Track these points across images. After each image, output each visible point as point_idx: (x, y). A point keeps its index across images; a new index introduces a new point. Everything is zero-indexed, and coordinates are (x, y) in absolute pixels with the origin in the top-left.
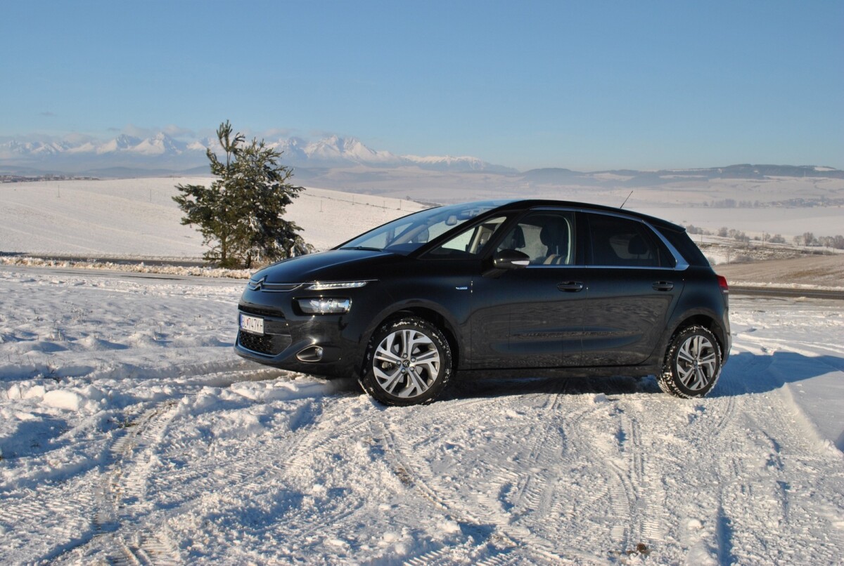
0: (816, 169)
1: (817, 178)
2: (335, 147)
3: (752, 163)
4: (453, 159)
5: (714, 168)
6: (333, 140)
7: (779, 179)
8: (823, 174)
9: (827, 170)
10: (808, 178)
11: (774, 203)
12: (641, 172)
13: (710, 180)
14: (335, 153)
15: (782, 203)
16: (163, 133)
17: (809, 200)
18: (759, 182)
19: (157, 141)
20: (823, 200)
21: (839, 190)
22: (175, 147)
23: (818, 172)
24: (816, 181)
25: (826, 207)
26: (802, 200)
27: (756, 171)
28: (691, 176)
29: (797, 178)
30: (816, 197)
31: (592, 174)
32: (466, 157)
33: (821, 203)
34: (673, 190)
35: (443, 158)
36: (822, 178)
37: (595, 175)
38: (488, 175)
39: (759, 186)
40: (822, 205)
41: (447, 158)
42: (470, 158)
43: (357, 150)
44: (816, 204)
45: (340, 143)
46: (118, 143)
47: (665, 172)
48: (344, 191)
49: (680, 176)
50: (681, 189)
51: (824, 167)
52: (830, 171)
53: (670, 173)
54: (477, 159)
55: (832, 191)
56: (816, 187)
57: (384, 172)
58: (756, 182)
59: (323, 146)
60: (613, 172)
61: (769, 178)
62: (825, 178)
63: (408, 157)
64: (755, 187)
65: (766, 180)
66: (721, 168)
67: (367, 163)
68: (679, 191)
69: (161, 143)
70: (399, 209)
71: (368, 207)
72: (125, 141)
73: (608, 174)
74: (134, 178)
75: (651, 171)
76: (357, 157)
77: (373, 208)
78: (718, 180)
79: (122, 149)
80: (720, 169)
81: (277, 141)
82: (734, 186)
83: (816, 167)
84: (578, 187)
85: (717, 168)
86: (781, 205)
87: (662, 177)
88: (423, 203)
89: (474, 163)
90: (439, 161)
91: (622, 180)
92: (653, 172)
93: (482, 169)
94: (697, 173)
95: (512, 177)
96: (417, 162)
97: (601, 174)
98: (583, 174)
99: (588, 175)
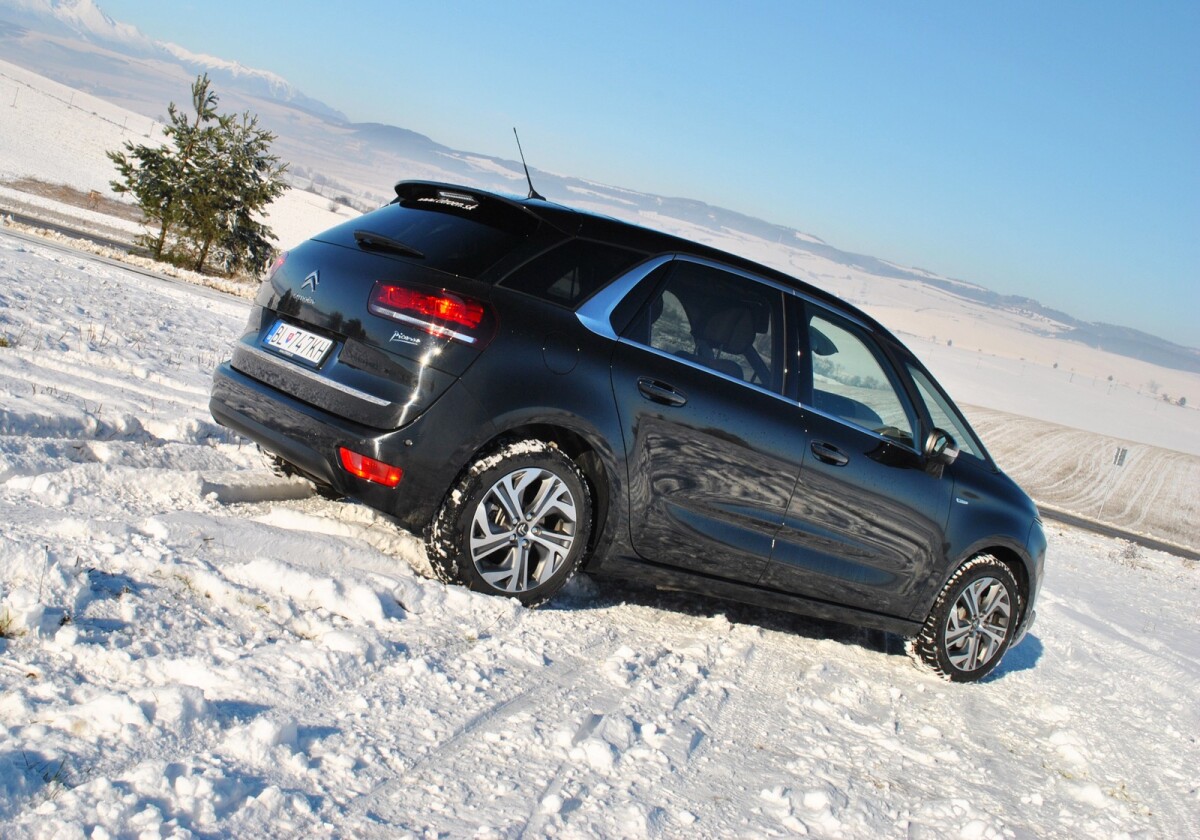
0: (799, 235)
1: (796, 250)
3: (709, 204)
4: (243, 69)
5: (650, 195)
7: (741, 237)
8: (807, 245)
9: (813, 240)
10: (783, 246)
13: (641, 213)
14: (42, 4)
18: (712, 234)
21: (824, 275)
23: (800, 240)
24: (793, 253)
27: (712, 216)
28: (614, 199)
29: (768, 242)
31: (464, 154)
32: (266, 73)
35: (227, 64)
36: (803, 252)
37: (469, 157)
38: (299, 113)
41: (233, 66)
42: (272, 76)
43: (83, 11)
47: (578, 184)
48: (47, 76)
49: (598, 194)
51: (809, 235)
52: (816, 244)
53: (586, 186)
54: (284, 81)
55: (811, 274)
56: (791, 262)
57: (123, 62)
58: (708, 232)
60: (497, 160)
61: (728, 232)
62: (807, 253)
63: (168, 46)
65: (722, 234)
66: (661, 198)
67: (95, 38)
70: (147, 136)
71: (94, 118)
73: (490, 161)
75: (556, 174)
76: (80, 22)
77: (103, 122)
78: (654, 215)
80: (659, 199)
83: (800, 232)
85: (657, 196)
87: (569, 188)
89: (278, 85)
90: (220, 68)
91: (510, 178)
92: (558, 177)
93: (288, 99)
94: (624, 196)
95: (337, 126)
96: (181, 59)
97: (476, 159)
98: (451, 151)
99: (457, 155)
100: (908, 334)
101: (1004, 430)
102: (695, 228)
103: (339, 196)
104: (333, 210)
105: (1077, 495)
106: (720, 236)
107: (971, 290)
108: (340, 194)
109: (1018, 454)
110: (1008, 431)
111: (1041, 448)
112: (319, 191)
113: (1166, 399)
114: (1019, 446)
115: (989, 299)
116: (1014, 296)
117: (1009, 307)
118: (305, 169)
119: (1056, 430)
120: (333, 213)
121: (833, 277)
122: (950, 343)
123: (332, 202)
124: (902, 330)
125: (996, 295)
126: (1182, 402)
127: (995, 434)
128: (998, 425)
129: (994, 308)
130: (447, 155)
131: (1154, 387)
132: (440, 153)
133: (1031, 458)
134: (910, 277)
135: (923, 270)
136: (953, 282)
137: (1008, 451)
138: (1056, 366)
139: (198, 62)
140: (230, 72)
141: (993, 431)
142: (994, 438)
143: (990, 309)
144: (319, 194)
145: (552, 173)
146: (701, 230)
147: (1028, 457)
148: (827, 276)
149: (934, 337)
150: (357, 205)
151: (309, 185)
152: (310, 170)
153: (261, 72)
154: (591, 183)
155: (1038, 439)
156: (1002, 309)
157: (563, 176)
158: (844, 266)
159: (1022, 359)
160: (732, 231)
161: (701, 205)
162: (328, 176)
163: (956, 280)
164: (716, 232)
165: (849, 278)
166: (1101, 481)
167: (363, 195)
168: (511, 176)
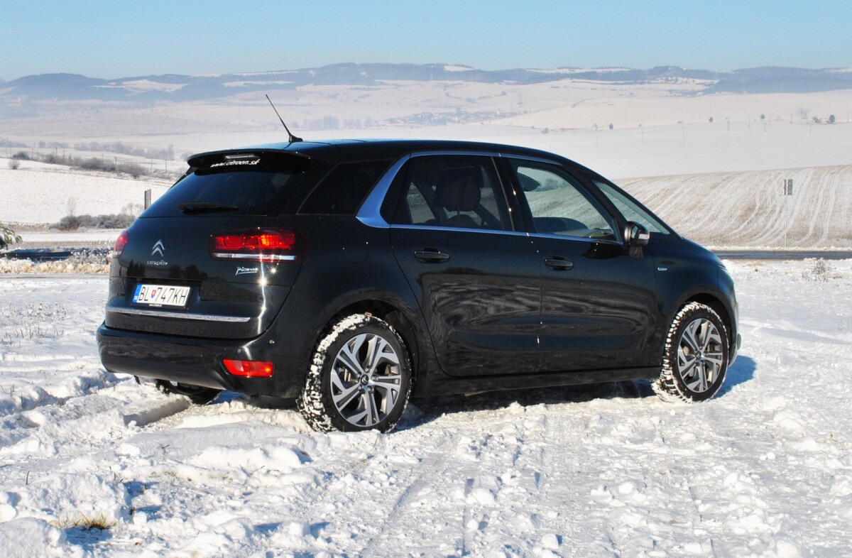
0: (447, 68)
1: (449, 82)
3: (358, 62)
5: (301, 70)
7: (396, 85)
8: (457, 75)
9: (461, 69)
10: (436, 82)
11: (392, 121)
12: (195, 77)
13: (298, 88)
15: (404, 120)
17: (441, 114)
18: (371, 89)
20: (459, 114)
21: (480, 98)
23: (450, 72)
24: (447, 86)
25: (464, 124)
26: (431, 115)
27: (363, 74)
28: (270, 83)
29: (421, 82)
30: (447, 110)
31: (119, 81)
33: (456, 119)
34: (246, 105)
36: (455, 82)
37: (125, 83)
39: (369, 95)
40: (459, 122)
44: (450, 121)
47: (232, 78)
49: (254, 83)
50: (257, 102)
51: (457, 65)
52: (468, 71)
53: (240, 78)
55: (469, 100)
56: (447, 94)
58: (364, 89)
60: (152, 78)
61: (382, 84)
62: (460, 81)
64: (364, 97)
65: (378, 87)
66: (313, 69)
68: (255, 105)
73: (146, 80)
75: (210, 75)
78: (310, 87)
80: (311, 72)
82: (334, 97)
83: (447, 65)
84: (100, 102)
85: (308, 69)
86: (402, 122)
87: (226, 84)
91: (168, 90)
92: (213, 78)
94: (279, 77)
97: (135, 82)
98: (108, 82)
99: (114, 84)
100: (573, 129)
101: (682, 192)
102: (351, 89)
103: (16, 153)
104: (15, 168)
105: (764, 231)
106: (376, 89)
107: (616, 73)
108: (16, 151)
109: (700, 209)
110: (686, 191)
111: (720, 198)
113: (817, 121)
114: (699, 202)
115: (635, 77)
116: (656, 68)
117: (654, 79)
119: (728, 178)
120: (15, 171)
121: (489, 97)
122: (611, 127)
123: (11, 161)
124: (565, 127)
125: (641, 71)
126: (832, 119)
127: (675, 197)
128: (676, 189)
129: (641, 83)
130: (104, 87)
131: (803, 113)
132: (97, 86)
133: (713, 209)
134: (558, 77)
135: (568, 68)
136: (598, 71)
137: (691, 209)
138: (711, 120)
141: (674, 195)
142: (676, 202)
143: (638, 86)
145: (206, 75)
146: (359, 89)
147: (710, 209)
148: (484, 97)
149: (596, 126)
150: (35, 156)
154: (245, 75)
155: (715, 191)
156: (649, 83)
157: (217, 75)
158: (496, 84)
159: (679, 122)
160: (385, 81)
161: (351, 66)
163: (600, 68)
164: (371, 87)
165: (504, 94)
166: (780, 212)
167: (37, 146)
168: (169, 89)
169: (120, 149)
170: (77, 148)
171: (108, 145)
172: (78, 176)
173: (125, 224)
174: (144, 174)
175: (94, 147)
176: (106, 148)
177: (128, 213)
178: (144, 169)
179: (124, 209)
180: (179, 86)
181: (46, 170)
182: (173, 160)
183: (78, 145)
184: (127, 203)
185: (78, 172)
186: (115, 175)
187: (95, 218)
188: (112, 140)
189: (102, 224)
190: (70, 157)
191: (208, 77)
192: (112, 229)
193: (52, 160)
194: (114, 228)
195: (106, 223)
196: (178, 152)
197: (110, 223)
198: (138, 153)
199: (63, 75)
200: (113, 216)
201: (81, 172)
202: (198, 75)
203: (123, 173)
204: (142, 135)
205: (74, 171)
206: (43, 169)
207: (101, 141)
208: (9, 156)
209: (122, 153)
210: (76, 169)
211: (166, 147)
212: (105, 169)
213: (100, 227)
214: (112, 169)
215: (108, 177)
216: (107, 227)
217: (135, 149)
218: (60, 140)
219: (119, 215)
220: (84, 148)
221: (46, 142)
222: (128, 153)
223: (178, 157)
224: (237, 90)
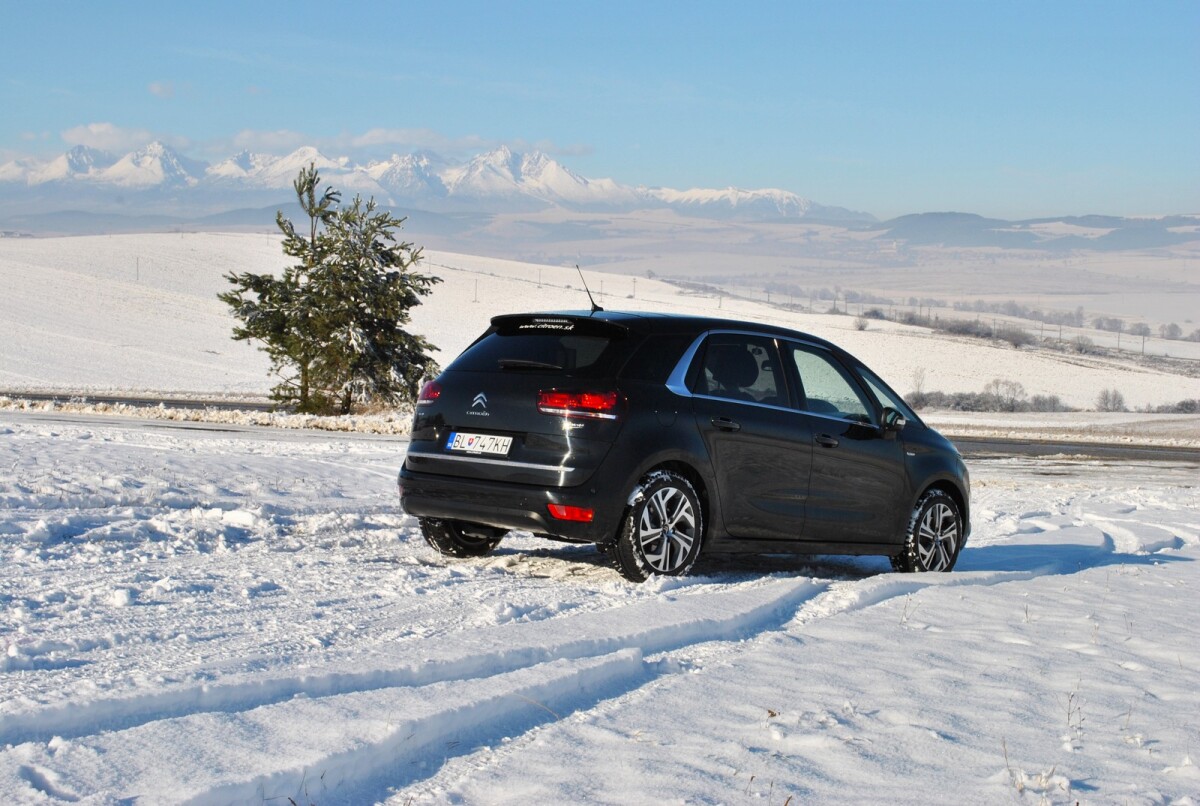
2: (506, 171)
4: (742, 194)
6: (501, 156)
12: (1128, 220)
14: (504, 182)
16: (160, 143)
19: (149, 159)
22: (184, 173)
31: (1026, 223)
32: (768, 191)
35: (722, 193)
37: (1033, 226)
38: (815, 227)
41: (731, 194)
42: (776, 193)
43: (551, 176)
45: (514, 163)
46: (70, 162)
47: (1180, 221)
48: (522, 260)
53: (1191, 221)
54: (791, 195)
57: (603, 222)
59: (481, 169)
60: (1069, 220)
63: (651, 191)
67: (568, 204)
69: (157, 163)
70: (630, 297)
71: (568, 291)
72: (84, 158)
73: (1061, 223)
74: (103, 233)
75: (1149, 217)
76: (550, 191)
79: (78, 176)
81: (391, 161)
84: (997, 250)
87: (1170, 230)
88: (679, 285)
89: (785, 202)
90: (715, 199)
91: (1089, 236)
92: (1153, 220)
93: (801, 214)
95: (863, 230)
96: (669, 201)
97: (1046, 225)
98: (1008, 224)
99: (1019, 226)
103: (868, 310)
104: (861, 328)
108: (868, 307)
112: (843, 310)
118: (831, 290)
120: (861, 332)
123: (861, 319)
130: (1005, 230)
132: (995, 230)
139: (689, 200)
140: (728, 201)
144: (846, 314)
145: (1143, 217)
150: (892, 315)
151: (831, 307)
152: (838, 290)
153: (762, 192)
157: (1159, 217)
162: (858, 291)
167: (906, 302)
168: (1092, 234)
169: (1014, 310)
170: (958, 307)
171: (998, 305)
172: (941, 342)
173: (988, 406)
174: (1029, 343)
175: (980, 307)
176: (994, 308)
177: (993, 391)
178: (1031, 336)
179: (988, 387)
180: (1105, 231)
181: (901, 333)
182: (1081, 326)
183: (958, 303)
184: (993, 378)
185: (942, 337)
186: (990, 342)
187: (950, 395)
188: (1003, 299)
189: (958, 404)
190: (937, 318)
191: (1146, 220)
192: (970, 412)
193: (911, 320)
194: (973, 410)
195: (964, 403)
196: (1091, 316)
197: (968, 404)
198: (1036, 315)
199: (952, 215)
200: (973, 395)
201: (946, 337)
202: (1132, 217)
203: (1000, 341)
204: (1047, 293)
205: (937, 336)
206: (898, 331)
207: (989, 299)
208: (861, 313)
209: (1015, 315)
210: (941, 333)
211: (1074, 310)
212: (977, 335)
213: (954, 408)
214: (987, 334)
215: (980, 345)
216: (964, 409)
217: (1032, 311)
218: (936, 297)
219: (982, 394)
220: (965, 308)
221: (919, 299)
222: (1022, 316)
223: (1088, 324)
224: (1186, 237)
